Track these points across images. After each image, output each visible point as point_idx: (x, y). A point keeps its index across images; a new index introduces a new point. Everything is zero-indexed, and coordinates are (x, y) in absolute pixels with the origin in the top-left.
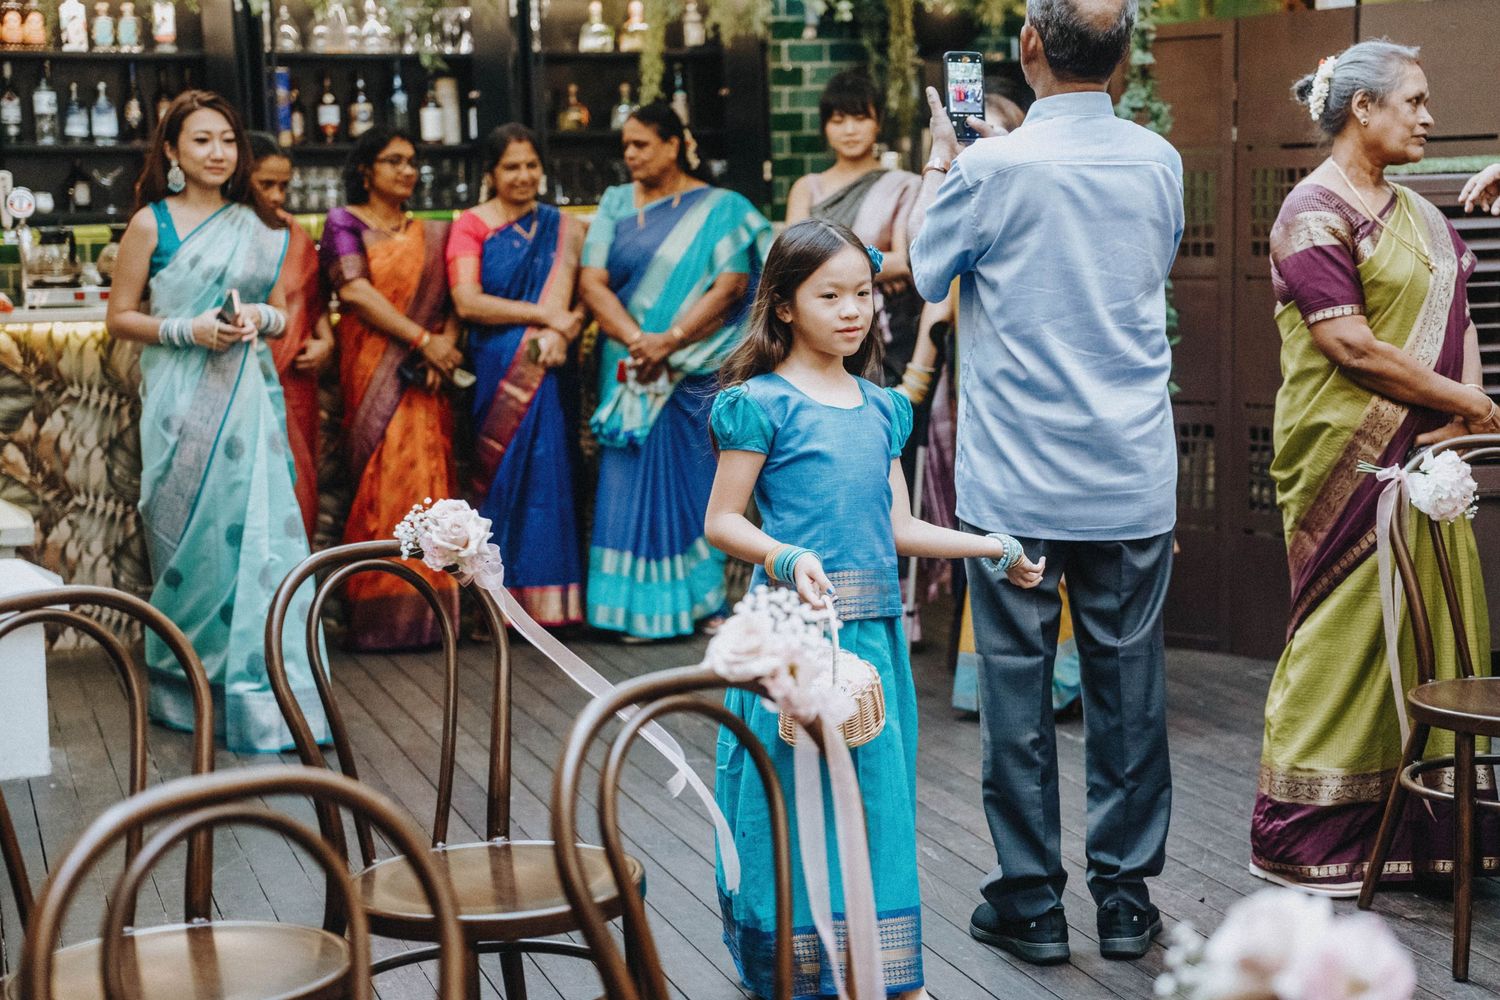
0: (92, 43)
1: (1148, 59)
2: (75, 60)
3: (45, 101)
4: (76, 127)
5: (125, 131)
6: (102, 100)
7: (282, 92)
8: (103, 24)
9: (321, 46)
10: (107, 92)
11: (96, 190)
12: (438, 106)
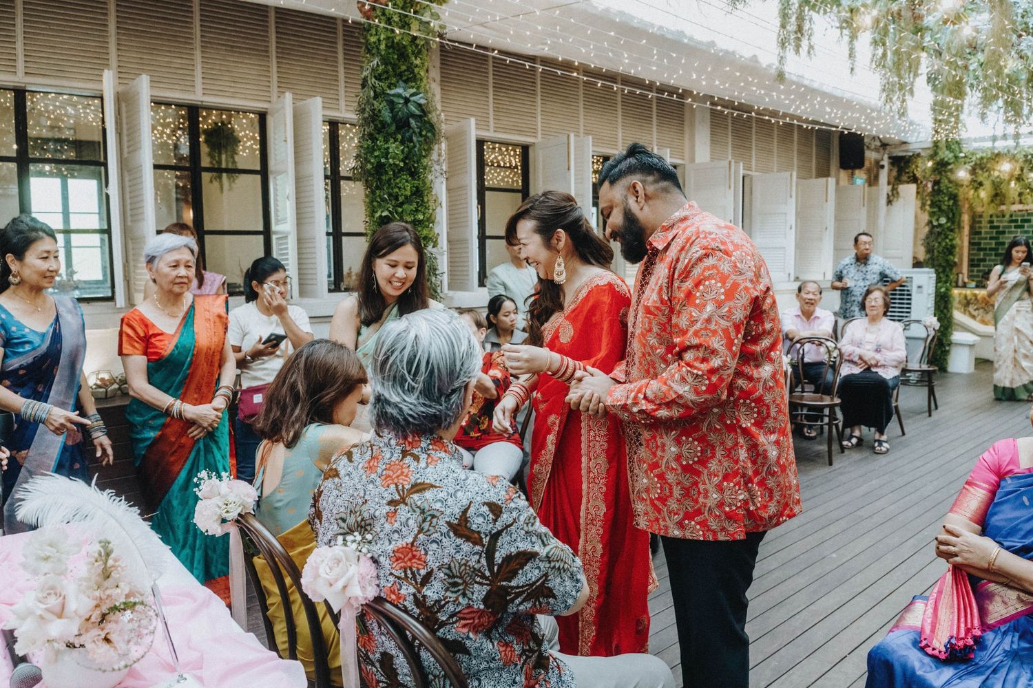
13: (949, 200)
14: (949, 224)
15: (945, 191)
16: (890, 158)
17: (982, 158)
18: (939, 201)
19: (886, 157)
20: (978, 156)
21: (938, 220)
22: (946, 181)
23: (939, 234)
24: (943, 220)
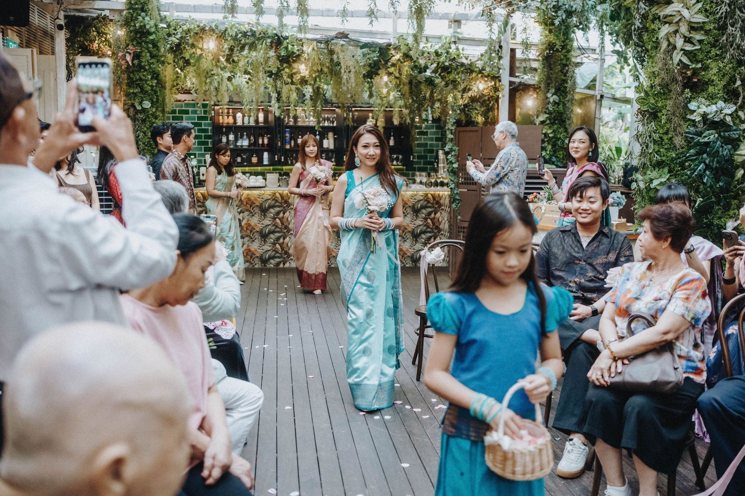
0: (243, 123)
1: (452, 136)
2: (240, 127)
3: (231, 137)
4: (239, 144)
5: (250, 145)
6: (245, 137)
7: (287, 135)
8: (246, 119)
9: (300, 124)
10: (247, 135)
11: (242, 159)
12: (328, 139)
13: (152, 79)
14: (154, 110)
15: (147, 67)
16: (66, 17)
17: (189, 30)
18: (141, 79)
19: (62, 14)
20: (185, 28)
21: (141, 103)
22: (148, 55)
23: (144, 121)
24: (147, 104)
